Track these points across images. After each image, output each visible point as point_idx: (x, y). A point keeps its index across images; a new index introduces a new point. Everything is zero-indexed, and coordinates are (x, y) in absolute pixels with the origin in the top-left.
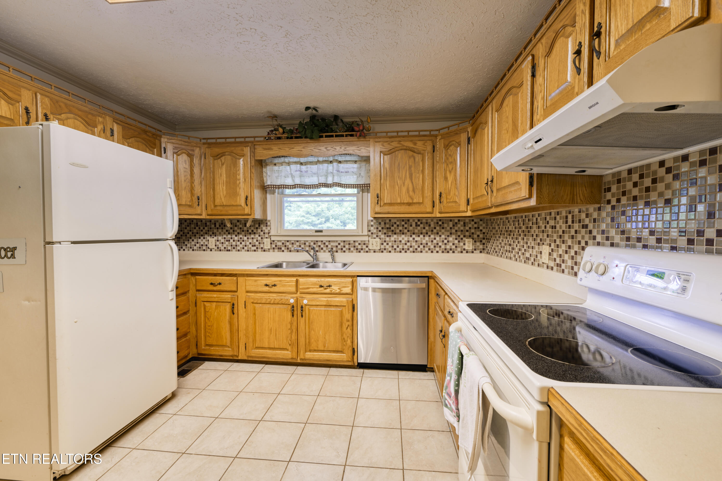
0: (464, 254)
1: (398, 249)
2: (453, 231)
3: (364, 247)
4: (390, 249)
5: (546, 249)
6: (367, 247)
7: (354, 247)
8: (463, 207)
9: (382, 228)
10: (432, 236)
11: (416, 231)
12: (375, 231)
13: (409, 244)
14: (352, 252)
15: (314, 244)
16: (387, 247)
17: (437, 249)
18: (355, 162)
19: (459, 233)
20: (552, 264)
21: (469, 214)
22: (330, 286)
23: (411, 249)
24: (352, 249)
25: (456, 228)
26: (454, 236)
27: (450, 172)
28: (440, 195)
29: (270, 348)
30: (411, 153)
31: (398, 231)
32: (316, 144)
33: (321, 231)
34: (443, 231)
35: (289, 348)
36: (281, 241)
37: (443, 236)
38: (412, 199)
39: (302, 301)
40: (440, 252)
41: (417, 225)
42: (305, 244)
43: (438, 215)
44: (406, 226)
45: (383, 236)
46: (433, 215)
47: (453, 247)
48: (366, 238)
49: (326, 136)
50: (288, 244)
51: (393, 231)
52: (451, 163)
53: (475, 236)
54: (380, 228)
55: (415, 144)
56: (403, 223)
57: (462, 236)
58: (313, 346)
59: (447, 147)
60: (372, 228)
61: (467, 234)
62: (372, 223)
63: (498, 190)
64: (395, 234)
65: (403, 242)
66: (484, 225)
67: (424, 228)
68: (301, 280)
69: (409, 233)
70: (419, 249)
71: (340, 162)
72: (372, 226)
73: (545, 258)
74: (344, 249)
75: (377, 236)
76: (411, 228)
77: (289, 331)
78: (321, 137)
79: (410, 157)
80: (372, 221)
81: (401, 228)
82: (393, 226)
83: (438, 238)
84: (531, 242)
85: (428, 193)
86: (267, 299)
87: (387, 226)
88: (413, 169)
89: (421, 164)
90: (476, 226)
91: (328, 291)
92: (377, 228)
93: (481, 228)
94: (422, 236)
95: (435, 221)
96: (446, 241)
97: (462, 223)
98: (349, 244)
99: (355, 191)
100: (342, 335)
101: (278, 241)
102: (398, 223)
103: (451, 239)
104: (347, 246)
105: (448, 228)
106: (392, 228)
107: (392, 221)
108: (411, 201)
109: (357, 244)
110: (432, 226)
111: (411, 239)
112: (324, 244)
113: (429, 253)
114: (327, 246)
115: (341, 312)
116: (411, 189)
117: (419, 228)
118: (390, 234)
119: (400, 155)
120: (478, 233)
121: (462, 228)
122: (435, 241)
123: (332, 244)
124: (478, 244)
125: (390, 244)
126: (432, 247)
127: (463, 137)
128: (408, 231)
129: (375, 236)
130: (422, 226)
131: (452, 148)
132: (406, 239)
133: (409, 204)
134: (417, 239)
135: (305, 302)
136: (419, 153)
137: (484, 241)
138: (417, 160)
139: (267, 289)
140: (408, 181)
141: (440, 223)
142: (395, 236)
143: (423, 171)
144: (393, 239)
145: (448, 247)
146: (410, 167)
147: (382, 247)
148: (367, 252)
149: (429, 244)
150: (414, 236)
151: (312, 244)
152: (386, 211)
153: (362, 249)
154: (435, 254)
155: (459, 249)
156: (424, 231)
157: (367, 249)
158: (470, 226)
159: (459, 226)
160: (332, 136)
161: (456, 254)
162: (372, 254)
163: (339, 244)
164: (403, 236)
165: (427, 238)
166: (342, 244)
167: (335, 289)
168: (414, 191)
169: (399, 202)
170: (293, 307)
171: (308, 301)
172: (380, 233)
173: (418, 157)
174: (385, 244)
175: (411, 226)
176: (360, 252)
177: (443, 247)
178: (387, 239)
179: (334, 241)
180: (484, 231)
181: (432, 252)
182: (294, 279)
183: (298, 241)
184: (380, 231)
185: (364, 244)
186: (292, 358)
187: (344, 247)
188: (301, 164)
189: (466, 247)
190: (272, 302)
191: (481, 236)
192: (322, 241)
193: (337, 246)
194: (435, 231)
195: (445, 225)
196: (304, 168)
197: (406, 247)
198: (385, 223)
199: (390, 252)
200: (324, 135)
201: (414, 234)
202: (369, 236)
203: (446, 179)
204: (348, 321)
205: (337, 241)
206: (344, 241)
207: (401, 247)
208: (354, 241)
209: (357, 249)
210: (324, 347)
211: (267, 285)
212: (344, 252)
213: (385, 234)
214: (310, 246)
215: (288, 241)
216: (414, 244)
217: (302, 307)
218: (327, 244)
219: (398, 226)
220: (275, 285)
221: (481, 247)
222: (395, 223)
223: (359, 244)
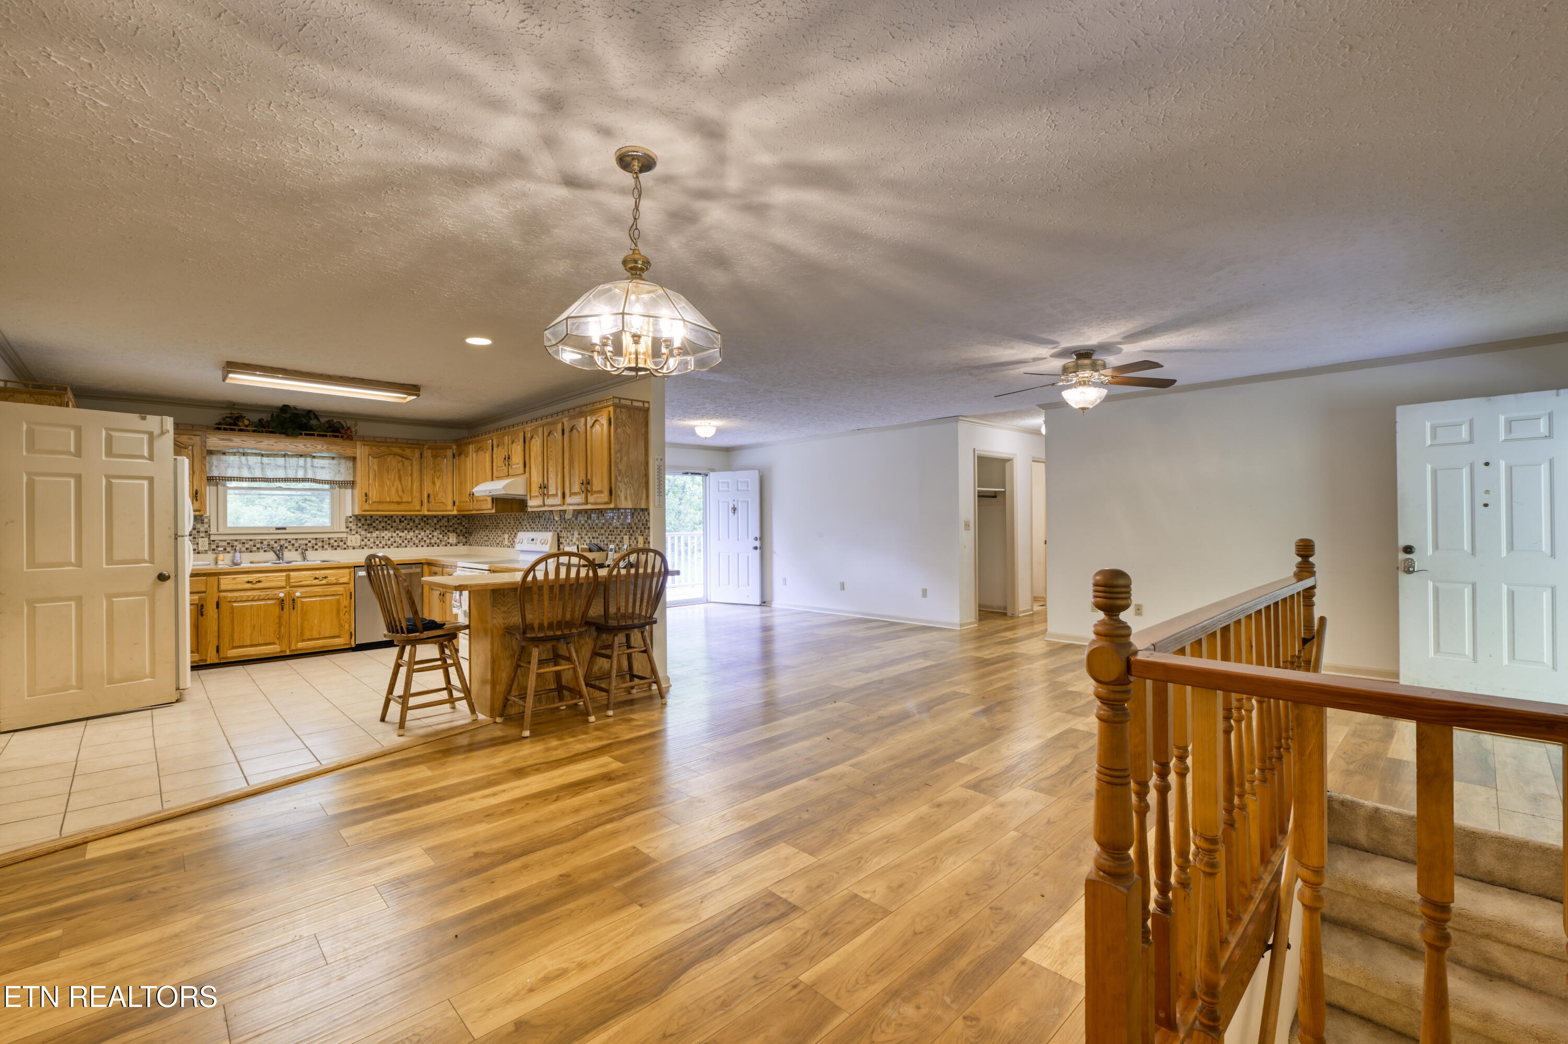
0: (449, 547)
1: (380, 545)
2: (438, 526)
3: (341, 544)
4: (372, 545)
5: (506, 536)
6: (345, 543)
7: (329, 544)
8: (450, 507)
9: (363, 525)
10: (417, 532)
11: (400, 527)
12: (354, 527)
13: (392, 540)
14: (326, 549)
15: (276, 542)
16: (368, 543)
17: (422, 543)
18: (333, 458)
19: (443, 529)
20: (509, 544)
21: (455, 513)
22: (325, 578)
23: (395, 545)
24: (326, 546)
25: (441, 524)
26: (438, 531)
27: (438, 478)
28: (429, 496)
29: (252, 646)
30: (400, 458)
31: (380, 527)
32: (292, 440)
33: (285, 529)
34: (428, 526)
35: (277, 642)
36: (225, 541)
37: (428, 532)
38: (401, 498)
39: (294, 593)
40: (425, 546)
41: (401, 521)
42: (262, 543)
43: (426, 513)
44: (389, 522)
45: (363, 533)
46: (421, 513)
47: (438, 541)
48: (344, 535)
49: (306, 435)
50: (236, 543)
51: (374, 527)
52: (438, 471)
53: (458, 531)
54: (360, 525)
55: (404, 451)
56: (386, 519)
57: (446, 531)
58: (307, 636)
59: (435, 457)
60: (350, 525)
61: (451, 529)
62: (351, 520)
63: (477, 501)
64: (377, 530)
65: (386, 537)
66: (466, 521)
67: (409, 524)
68: (292, 574)
69: (392, 529)
70: (403, 544)
71: (314, 457)
72: (351, 522)
73: (506, 542)
74: (316, 547)
75: (357, 533)
76: (394, 524)
77: (277, 625)
78: (301, 434)
79: (399, 462)
80: (351, 517)
81: (383, 524)
82: (374, 522)
83: (423, 534)
84: (500, 534)
85: (416, 494)
86: (249, 596)
87: (369, 522)
88: (402, 472)
89: (410, 468)
90: (459, 521)
91: (324, 582)
92: (357, 525)
93: (463, 524)
94: (406, 532)
95: (420, 517)
96: (430, 536)
97: (446, 519)
98: (323, 541)
99: (327, 486)
100: (339, 621)
101: (221, 541)
102: (380, 519)
103: (435, 534)
104: (320, 544)
105: (433, 524)
106: (374, 525)
107: (374, 517)
108: (400, 500)
109: (332, 541)
110: (417, 521)
111: (395, 535)
112: (290, 542)
113: (414, 548)
114: (293, 545)
115: (338, 601)
116: (400, 490)
117: (403, 524)
118: (371, 530)
119: (389, 459)
120: (461, 528)
121: (446, 524)
122: (420, 537)
123: (300, 542)
124: (461, 537)
125: (372, 540)
126: (417, 542)
127: (449, 453)
128: (392, 527)
129: (354, 532)
130: (406, 522)
131: (439, 458)
132: (389, 535)
133: (398, 503)
134: (401, 534)
135: (298, 594)
136: (407, 459)
137: (466, 535)
138: (405, 464)
139: (249, 586)
140: (397, 483)
141: (425, 519)
142: (377, 532)
143: (412, 475)
144: (374, 535)
145: (433, 541)
146: (399, 471)
147: (363, 543)
148: (345, 549)
149: (414, 539)
150: (397, 532)
151: (272, 542)
152: (375, 509)
153: (339, 546)
154: (420, 548)
155: (443, 543)
156: (408, 527)
157: (345, 546)
158: (454, 522)
159: (443, 522)
160: (313, 435)
161: (441, 548)
162: (351, 550)
163: (310, 542)
164: (386, 532)
165: (411, 534)
166: (313, 542)
167: (332, 579)
168: (403, 491)
169: (388, 500)
170: (283, 600)
171: (301, 593)
172: (359, 530)
173: (407, 463)
174: (366, 540)
175: (395, 522)
176: (336, 549)
177: (428, 541)
178: (369, 535)
179: (303, 539)
180: (466, 526)
181: (417, 546)
182: (285, 574)
183: (251, 540)
184: (360, 527)
185: (342, 541)
186: (281, 651)
187: (316, 544)
188: (262, 455)
189: (450, 541)
190: (256, 598)
191: (464, 531)
192: (286, 539)
193: (306, 545)
194: (419, 526)
195: (430, 521)
196: (265, 460)
197: (389, 542)
198: (366, 520)
199: (372, 548)
200: (303, 432)
201: (398, 529)
202: (347, 533)
203: (434, 483)
204: (346, 607)
205: (306, 539)
206: (316, 539)
207: (384, 542)
208: (329, 539)
209: (333, 546)
210: (320, 634)
211: (248, 582)
212: (316, 550)
213: (366, 530)
214: (269, 545)
215: (236, 540)
216: (398, 539)
217: (294, 600)
218: (293, 542)
219: (380, 522)
220: (259, 582)
221: (464, 540)
222: (377, 520)
223: (335, 541)
